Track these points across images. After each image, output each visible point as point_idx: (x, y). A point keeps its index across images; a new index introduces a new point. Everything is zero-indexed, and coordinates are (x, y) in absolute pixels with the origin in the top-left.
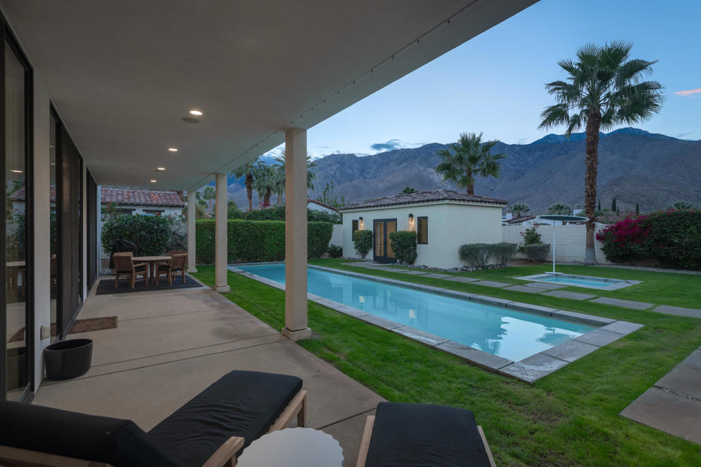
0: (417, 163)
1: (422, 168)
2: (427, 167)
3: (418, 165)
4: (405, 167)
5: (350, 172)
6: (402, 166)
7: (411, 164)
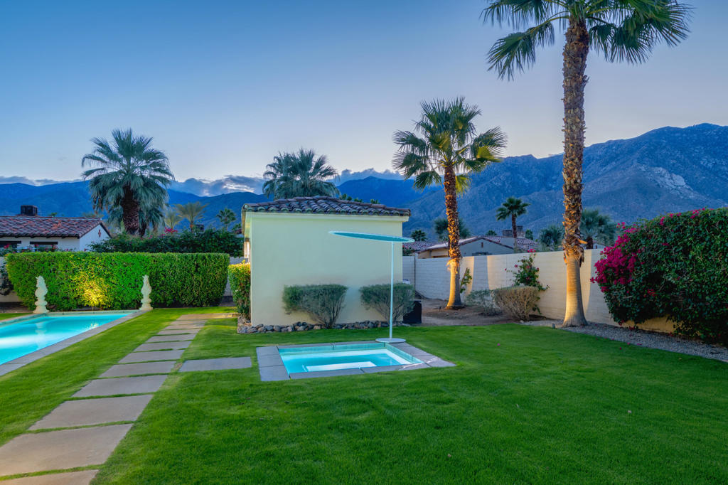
0: (635, 161)
1: (643, 169)
2: (652, 166)
3: (635, 163)
4: (615, 168)
5: (526, 181)
6: (609, 168)
7: (623, 163)
